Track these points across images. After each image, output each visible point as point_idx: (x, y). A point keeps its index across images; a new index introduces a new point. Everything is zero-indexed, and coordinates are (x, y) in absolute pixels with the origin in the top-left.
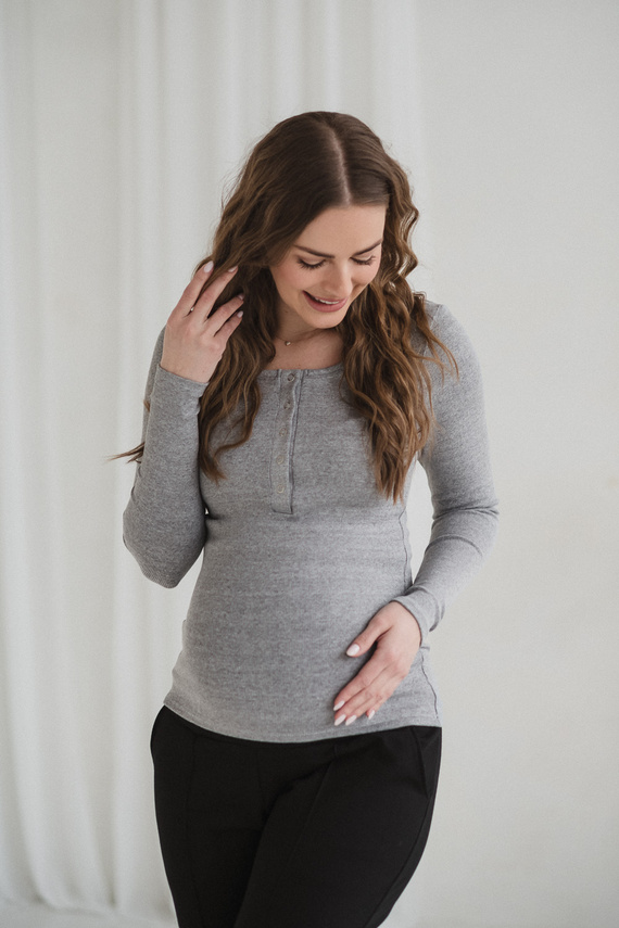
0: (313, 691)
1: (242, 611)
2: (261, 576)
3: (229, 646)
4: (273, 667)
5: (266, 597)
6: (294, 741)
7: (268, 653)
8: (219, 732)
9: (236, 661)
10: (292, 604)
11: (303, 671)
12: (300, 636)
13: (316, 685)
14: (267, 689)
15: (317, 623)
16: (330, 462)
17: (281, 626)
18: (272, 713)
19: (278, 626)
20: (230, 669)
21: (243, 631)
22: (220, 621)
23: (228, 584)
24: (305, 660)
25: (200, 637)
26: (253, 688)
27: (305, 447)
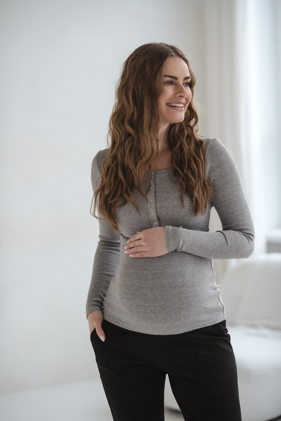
0: (179, 313)
1: (147, 280)
2: (154, 264)
3: (142, 295)
4: (162, 303)
5: (157, 273)
6: (171, 334)
7: (159, 297)
8: (136, 331)
9: (145, 301)
10: (169, 276)
11: (175, 304)
12: (173, 290)
13: (181, 310)
14: (160, 313)
15: (180, 284)
16: (174, 211)
17: (164, 285)
18: (162, 323)
19: (163, 285)
20: (143, 305)
21: (148, 289)
22: (137, 284)
23: (139, 268)
24: (176, 300)
25: (127, 291)
26: (153, 313)
27: (162, 205)
